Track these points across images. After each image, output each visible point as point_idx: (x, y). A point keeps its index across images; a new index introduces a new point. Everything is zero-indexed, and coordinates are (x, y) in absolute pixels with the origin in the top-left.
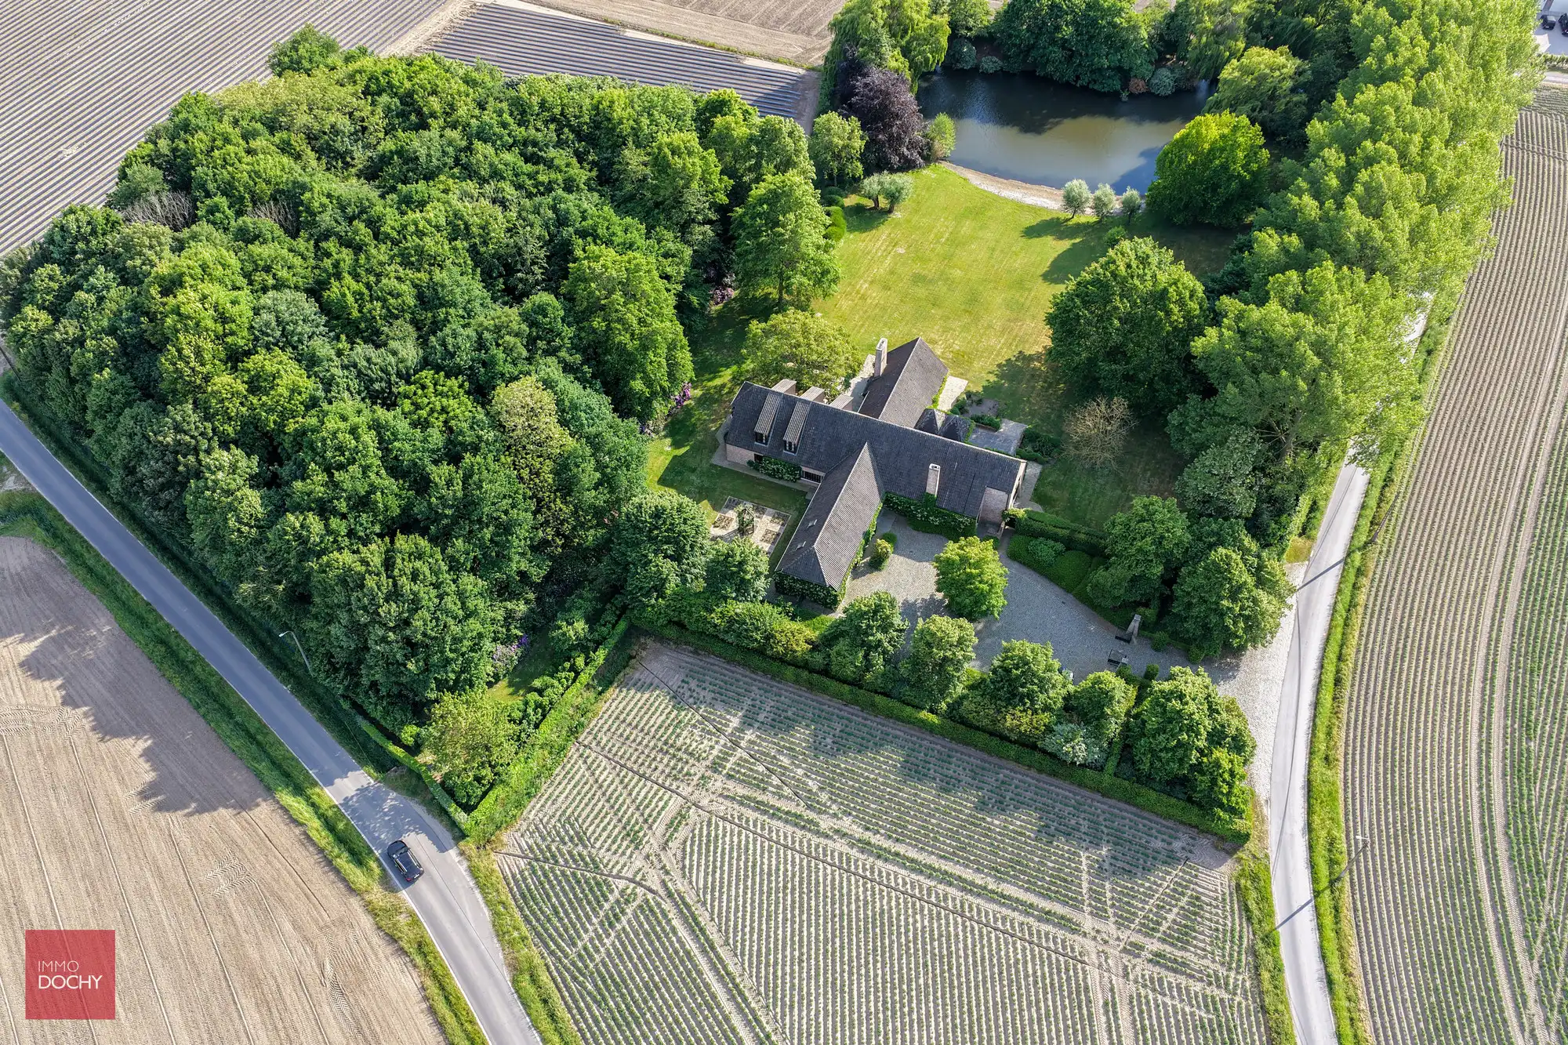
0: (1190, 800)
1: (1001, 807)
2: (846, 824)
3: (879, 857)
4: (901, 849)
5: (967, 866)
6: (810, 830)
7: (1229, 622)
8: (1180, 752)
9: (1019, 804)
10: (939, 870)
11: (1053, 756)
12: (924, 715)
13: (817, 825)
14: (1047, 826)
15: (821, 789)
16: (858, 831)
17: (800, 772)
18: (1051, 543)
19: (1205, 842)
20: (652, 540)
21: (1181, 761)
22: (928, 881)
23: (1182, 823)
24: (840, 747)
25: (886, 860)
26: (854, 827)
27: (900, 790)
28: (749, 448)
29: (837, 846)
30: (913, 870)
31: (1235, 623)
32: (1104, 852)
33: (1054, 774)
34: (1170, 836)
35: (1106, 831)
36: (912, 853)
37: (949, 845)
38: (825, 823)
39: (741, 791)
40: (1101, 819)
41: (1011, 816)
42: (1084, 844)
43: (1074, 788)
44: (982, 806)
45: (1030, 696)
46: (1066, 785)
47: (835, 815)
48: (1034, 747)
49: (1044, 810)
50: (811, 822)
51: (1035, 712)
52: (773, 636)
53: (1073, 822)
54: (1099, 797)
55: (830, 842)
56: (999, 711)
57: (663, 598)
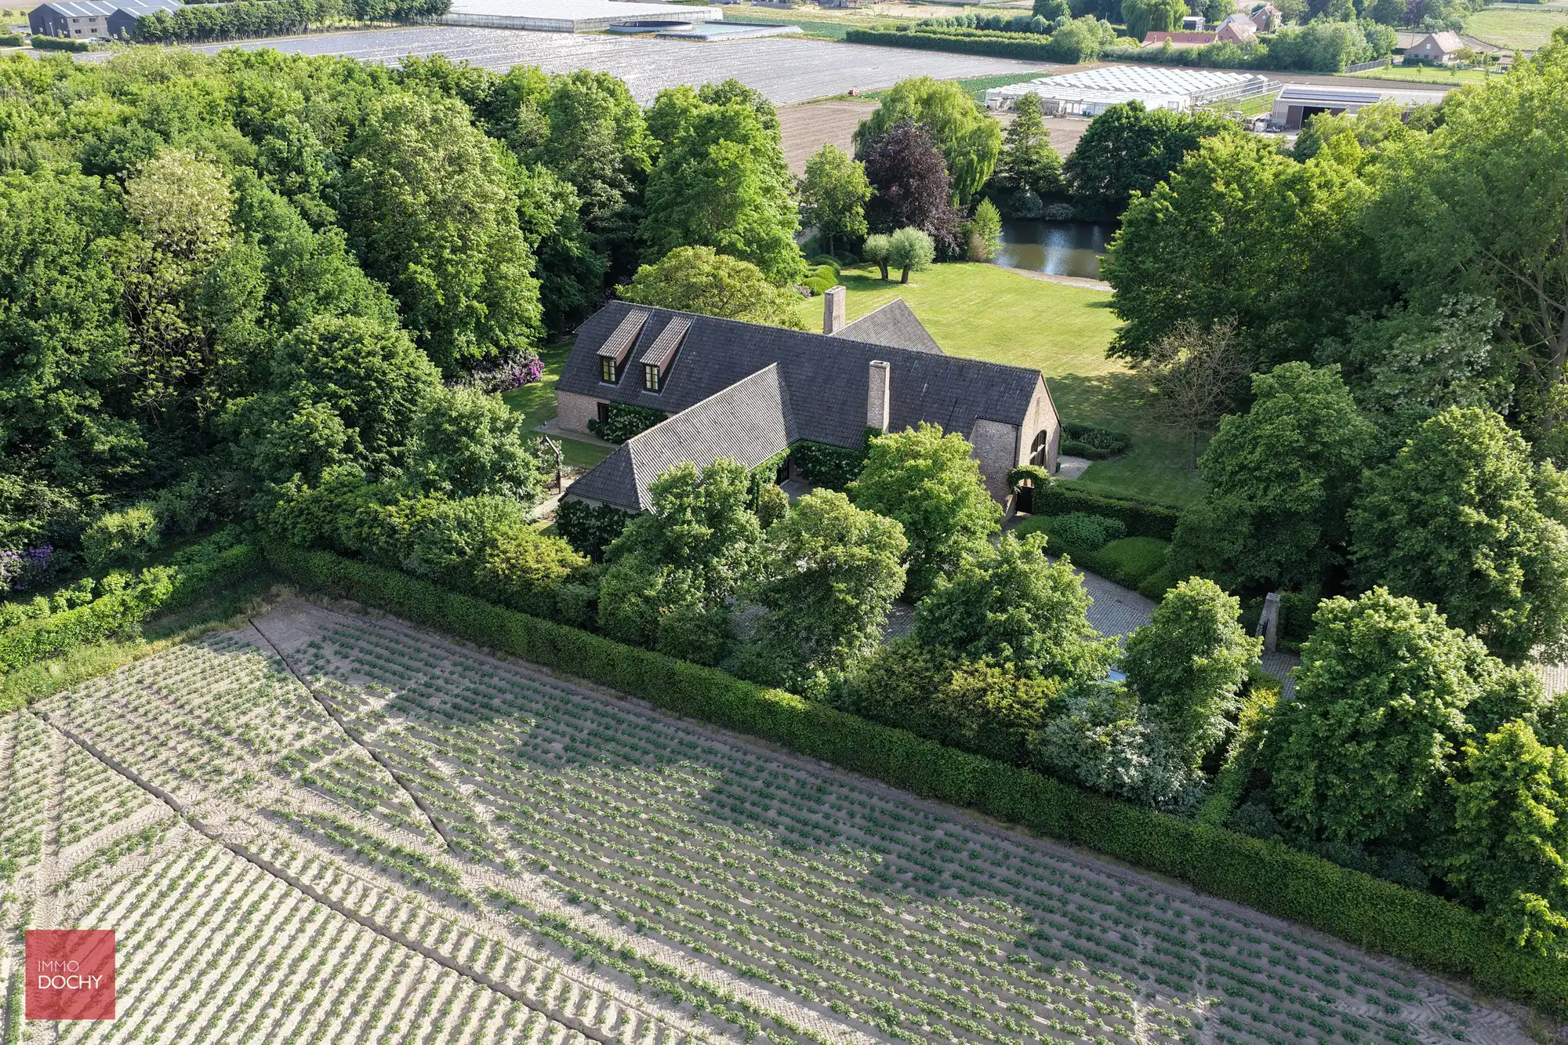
0: (1438, 886)
1: (928, 886)
2: (528, 888)
3: (576, 958)
4: (641, 948)
5: (805, 1002)
6: (430, 891)
7: (1484, 562)
8: (1397, 744)
9: (973, 885)
10: (727, 1001)
11: (1068, 777)
12: (781, 696)
13: (452, 879)
14: (1041, 936)
15: (499, 820)
16: (547, 903)
17: (466, 789)
18: (1098, 518)
19: (1499, 1018)
20: (315, 375)
21: (1404, 771)
22: (687, 1026)
23: (1421, 962)
24: (578, 755)
25: (593, 967)
26: (542, 895)
27: (683, 836)
28: (590, 392)
29: (482, 928)
30: (657, 995)
31: (1500, 569)
32: (1200, 1006)
33: (1071, 835)
34: (1391, 993)
35: (1204, 962)
36: (667, 958)
37: (773, 953)
38: (472, 880)
39: (313, 805)
40: (1191, 936)
41: (948, 906)
42: (1143, 987)
43: (1121, 870)
44: (879, 881)
45: (1013, 633)
46: (1102, 862)
47: (506, 868)
48: (1021, 755)
49: (1036, 905)
50: (440, 872)
51: (1023, 672)
52: (493, 544)
53: (1113, 936)
54: (1187, 892)
55: (466, 919)
56: (939, 668)
57: (313, 487)
